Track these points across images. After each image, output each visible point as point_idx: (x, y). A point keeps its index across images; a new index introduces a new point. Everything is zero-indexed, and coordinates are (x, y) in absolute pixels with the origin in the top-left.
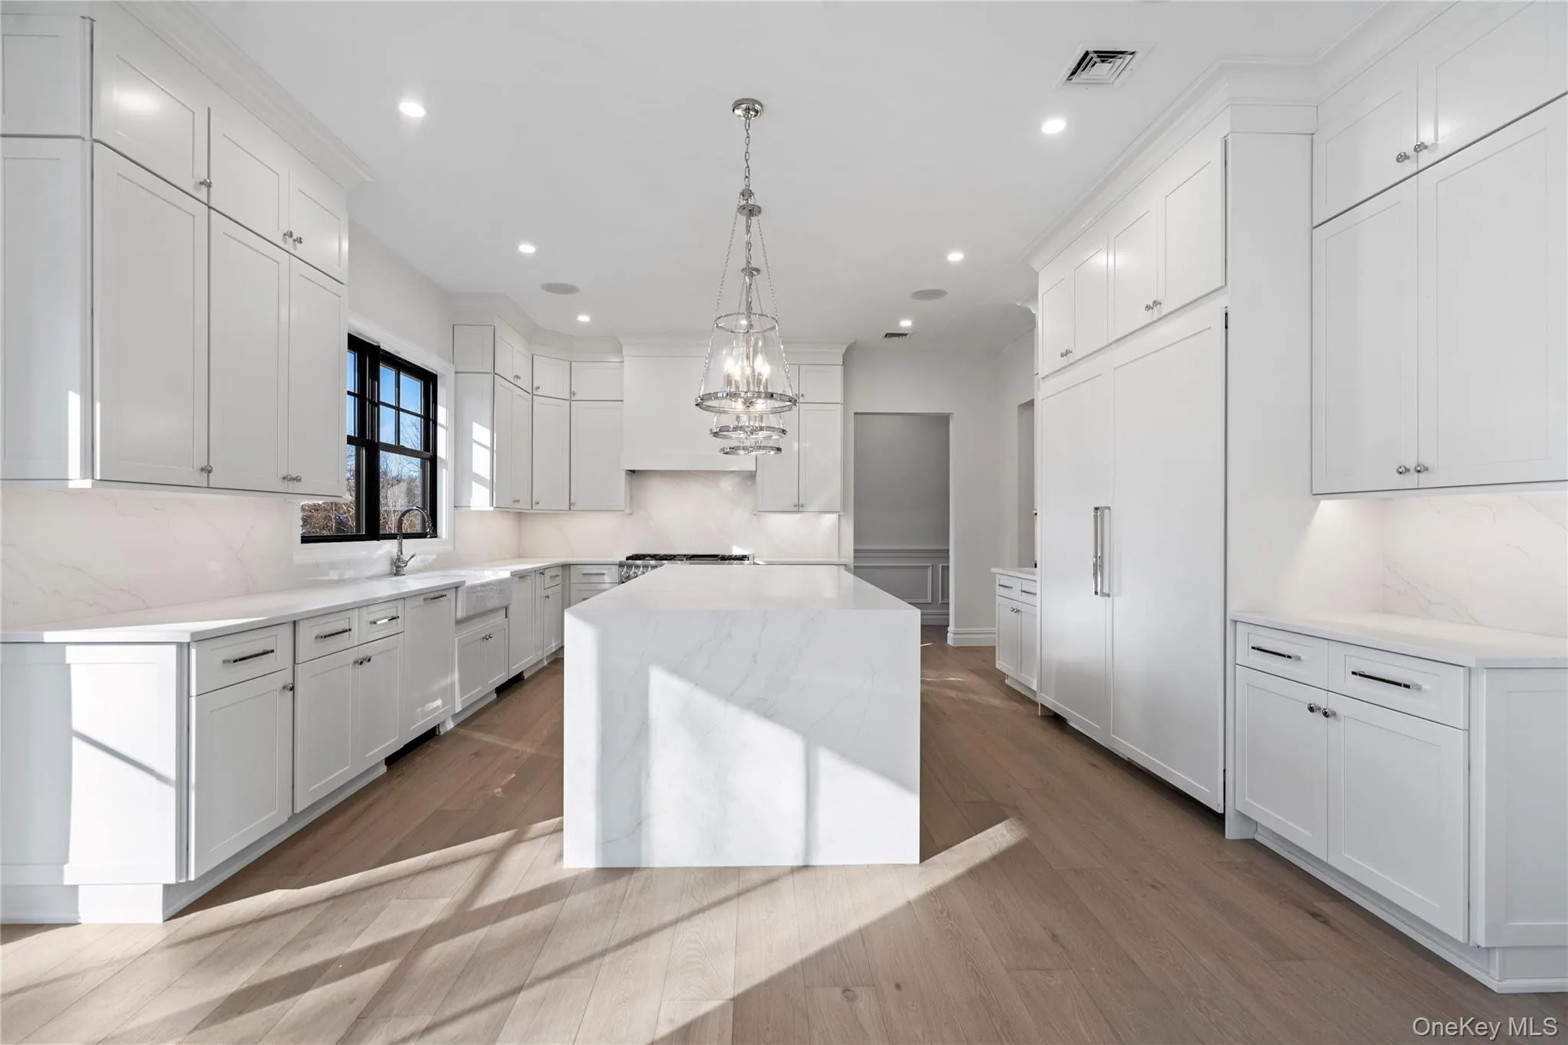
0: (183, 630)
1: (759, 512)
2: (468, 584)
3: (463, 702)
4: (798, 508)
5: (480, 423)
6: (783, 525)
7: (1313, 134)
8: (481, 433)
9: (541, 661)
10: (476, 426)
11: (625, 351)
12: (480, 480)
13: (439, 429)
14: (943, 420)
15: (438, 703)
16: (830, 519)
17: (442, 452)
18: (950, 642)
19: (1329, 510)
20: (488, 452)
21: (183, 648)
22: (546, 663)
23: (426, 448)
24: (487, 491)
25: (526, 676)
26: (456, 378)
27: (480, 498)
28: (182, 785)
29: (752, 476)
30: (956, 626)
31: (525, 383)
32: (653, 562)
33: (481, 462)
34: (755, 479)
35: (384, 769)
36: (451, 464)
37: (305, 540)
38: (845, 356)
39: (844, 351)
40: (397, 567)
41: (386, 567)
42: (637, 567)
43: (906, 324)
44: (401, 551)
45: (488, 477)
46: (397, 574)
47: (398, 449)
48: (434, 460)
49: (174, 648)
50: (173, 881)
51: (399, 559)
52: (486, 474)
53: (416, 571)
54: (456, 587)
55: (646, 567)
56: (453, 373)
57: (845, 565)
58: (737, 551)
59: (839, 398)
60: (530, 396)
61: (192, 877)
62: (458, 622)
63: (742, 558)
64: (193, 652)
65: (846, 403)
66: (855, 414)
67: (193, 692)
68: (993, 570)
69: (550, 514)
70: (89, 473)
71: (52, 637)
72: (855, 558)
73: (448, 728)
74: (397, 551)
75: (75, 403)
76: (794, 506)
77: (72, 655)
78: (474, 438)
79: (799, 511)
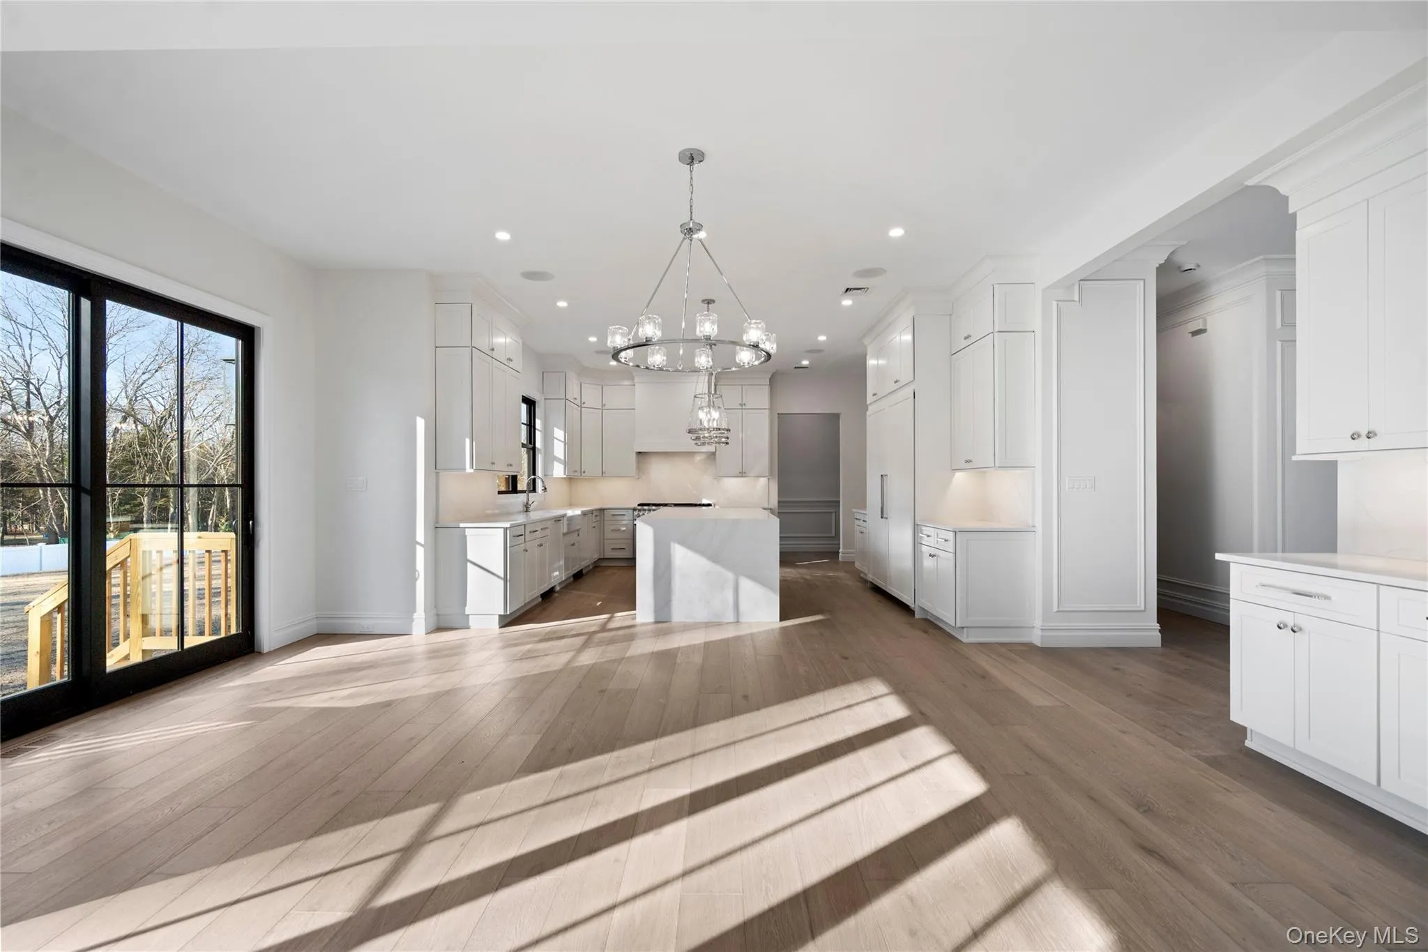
0: (507, 525)
1: (718, 477)
2: (568, 515)
3: (565, 576)
4: (742, 474)
5: (558, 427)
6: (733, 485)
7: (950, 315)
8: (559, 433)
9: (588, 566)
10: (555, 429)
11: (636, 380)
12: (559, 460)
13: (537, 432)
14: (835, 417)
15: (557, 573)
16: (763, 481)
17: (538, 445)
18: (840, 559)
19: (958, 475)
20: (563, 444)
21: (505, 529)
22: (591, 567)
23: (530, 442)
24: (563, 466)
25: (584, 572)
26: (545, 403)
27: (559, 471)
28: (505, 579)
29: (714, 454)
30: (844, 548)
31: (578, 402)
32: (654, 508)
33: (559, 450)
34: (715, 459)
35: (540, 599)
36: (543, 451)
37: (500, 493)
38: (770, 379)
39: (770, 376)
40: (527, 508)
41: (521, 508)
42: (645, 510)
43: (805, 363)
44: (528, 499)
45: (563, 458)
46: (527, 511)
48: (534, 449)
49: (502, 529)
50: (502, 613)
51: (527, 503)
52: (562, 456)
53: (535, 510)
54: (564, 517)
55: (650, 510)
56: (543, 400)
57: (771, 509)
58: (705, 501)
59: (767, 405)
60: (579, 408)
61: (508, 613)
62: (564, 534)
63: (709, 505)
64: (508, 531)
65: (771, 409)
66: (778, 414)
67: (508, 546)
68: (854, 510)
69: (592, 479)
70: (472, 466)
71: (462, 525)
72: (779, 506)
73: (558, 588)
74: (525, 500)
75: (468, 441)
76: (740, 473)
77: (468, 532)
78: (555, 436)
79: (743, 476)
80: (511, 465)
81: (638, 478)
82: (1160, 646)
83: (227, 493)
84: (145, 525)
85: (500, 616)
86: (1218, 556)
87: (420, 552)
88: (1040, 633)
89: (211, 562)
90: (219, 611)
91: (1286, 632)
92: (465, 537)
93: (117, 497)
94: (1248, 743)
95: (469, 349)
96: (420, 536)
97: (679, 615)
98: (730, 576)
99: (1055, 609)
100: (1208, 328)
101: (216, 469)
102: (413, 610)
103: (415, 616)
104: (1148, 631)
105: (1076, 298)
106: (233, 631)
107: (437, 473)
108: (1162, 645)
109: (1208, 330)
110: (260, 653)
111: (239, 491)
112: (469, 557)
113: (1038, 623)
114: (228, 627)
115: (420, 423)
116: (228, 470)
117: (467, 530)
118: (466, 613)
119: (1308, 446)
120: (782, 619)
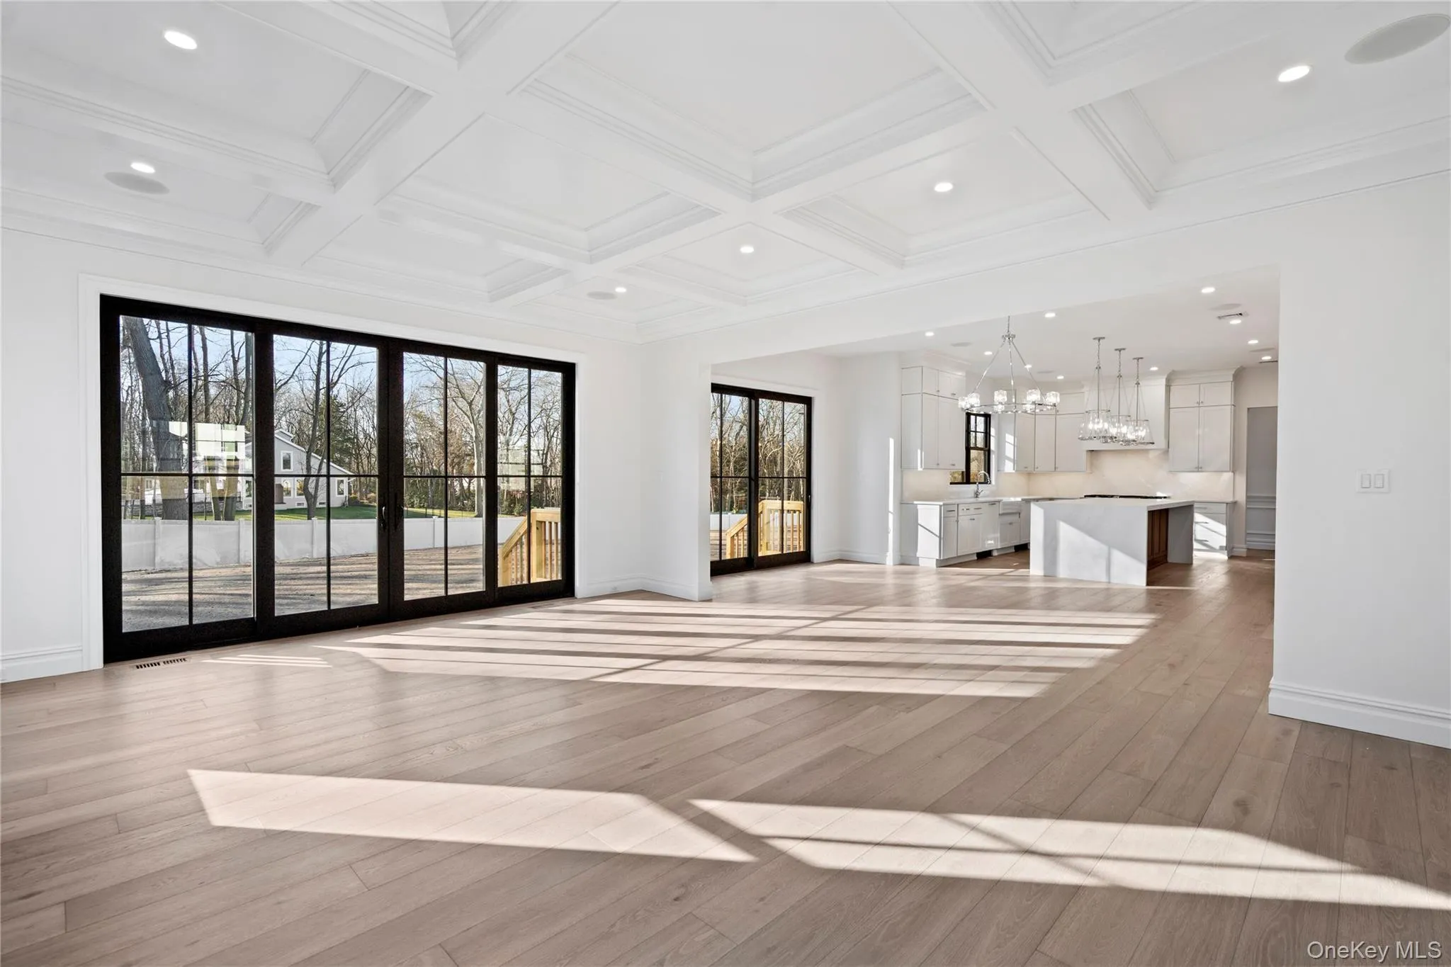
0: (941, 503)
1: (1173, 472)
2: (1004, 502)
3: (1002, 545)
4: (1199, 469)
5: (1009, 433)
6: (1189, 479)
8: (1010, 438)
10: (1007, 435)
11: (1085, 388)
12: (1009, 459)
13: (992, 438)
15: (993, 540)
16: (1224, 475)
17: (993, 447)
20: (1012, 447)
21: (941, 506)
23: (986, 447)
24: (1012, 464)
26: (998, 417)
27: (1009, 467)
28: (940, 537)
29: (1166, 451)
33: (1009, 451)
34: (1168, 455)
35: (975, 557)
36: (996, 453)
37: (951, 483)
39: (1233, 374)
40: (977, 495)
41: (973, 495)
43: (1267, 358)
44: (978, 488)
45: (1012, 458)
46: (977, 497)
47: (976, 448)
48: (989, 451)
49: (938, 506)
50: (938, 558)
51: (978, 491)
52: (1011, 456)
53: (984, 495)
54: (999, 502)
59: (1230, 402)
60: (1033, 416)
61: (941, 559)
62: (1000, 515)
64: (941, 509)
65: (1234, 405)
66: (1248, 408)
67: (942, 517)
69: (1044, 473)
70: (922, 467)
71: (915, 502)
72: (1247, 501)
73: (995, 554)
74: (976, 489)
75: (919, 451)
76: (1196, 468)
77: (919, 507)
78: (1007, 440)
79: (1198, 471)
80: (954, 465)
81: (1091, 473)
83: (801, 482)
84: (766, 497)
85: (937, 560)
87: (891, 517)
89: (794, 531)
90: (796, 543)
92: (917, 510)
93: (738, 484)
95: (920, 395)
96: (891, 508)
97: (1063, 571)
98: (1105, 548)
101: (794, 464)
102: (887, 550)
103: (888, 554)
106: (802, 550)
107: (902, 471)
110: (813, 563)
111: (805, 480)
112: (919, 522)
114: (800, 547)
115: (892, 441)
116: (800, 466)
117: (918, 506)
118: (918, 556)
120: (1148, 584)
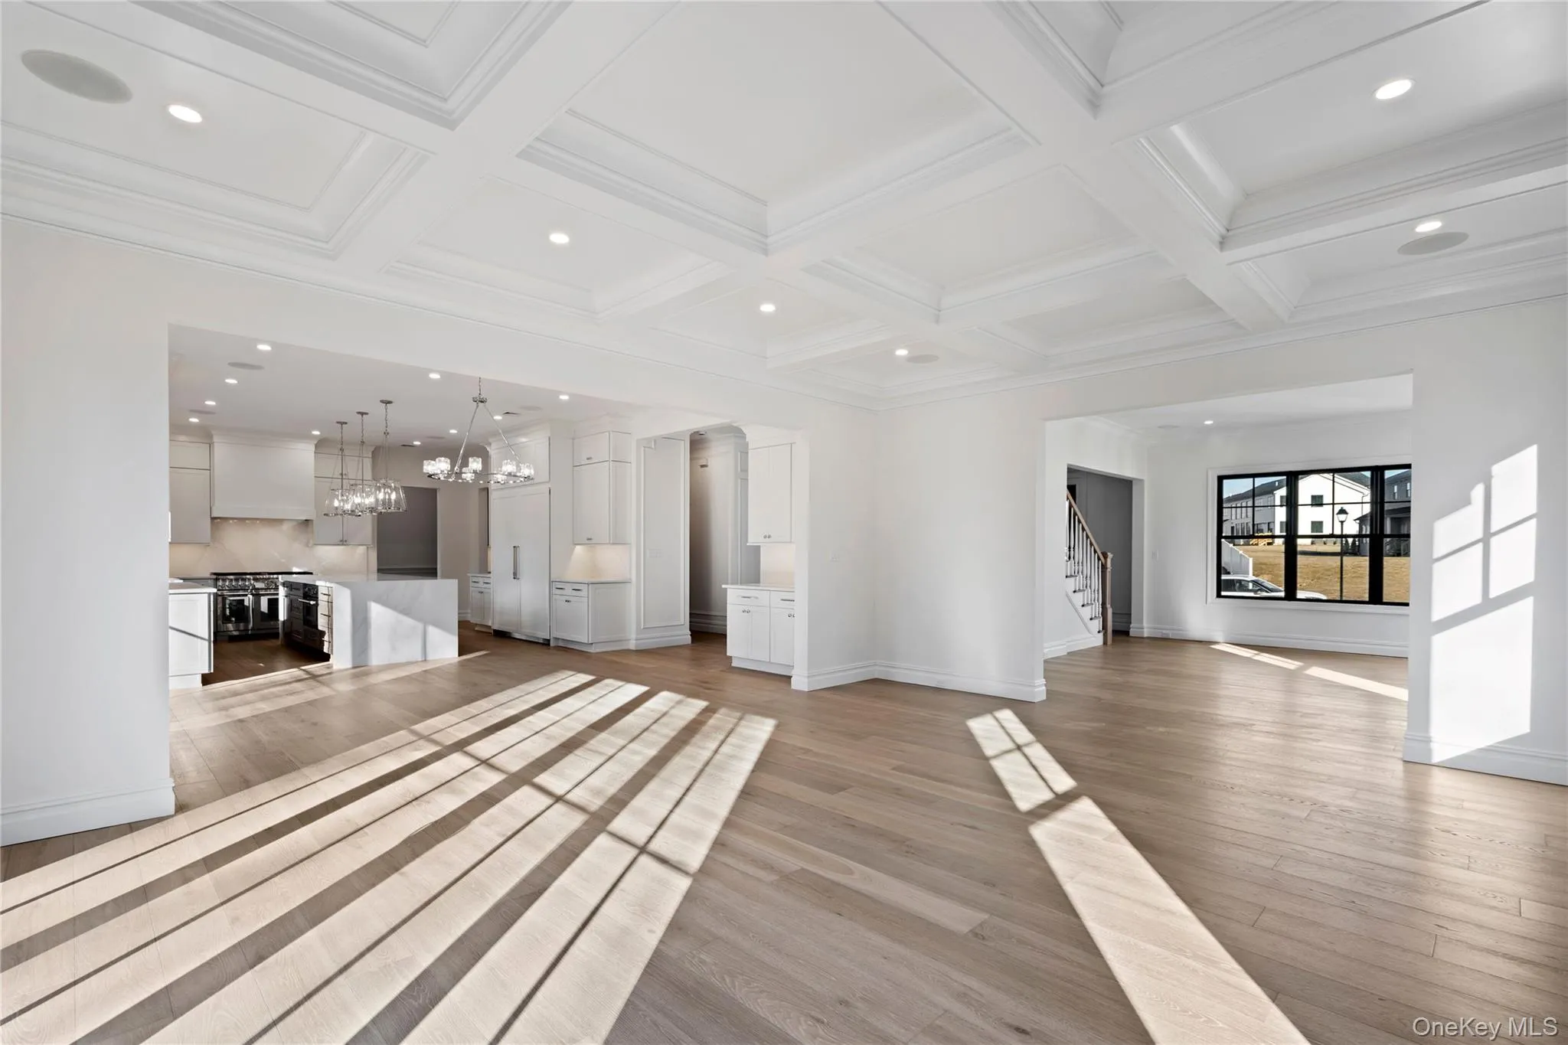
1: (313, 545)
4: (343, 542)
6: (329, 554)
7: (573, 439)
11: (216, 439)
14: (433, 492)
16: (361, 550)
19: (578, 549)
21: (210, 594)
38: (373, 453)
39: (372, 450)
43: (417, 443)
49: (207, 595)
58: (296, 570)
59: (370, 478)
61: (212, 671)
64: (212, 596)
67: (212, 610)
68: (470, 575)
76: (341, 541)
79: (343, 545)
81: (209, 546)
82: (690, 642)
85: (202, 675)
86: (724, 586)
88: (634, 642)
91: (746, 614)
94: (733, 665)
98: (420, 626)
99: (642, 627)
100: (709, 464)
104: (686, 637)
105: (653, 447)
108: (692, 642)
109: (709, 466)
113: (633, 636)
119: (752, 540)
120: (459, 655)
